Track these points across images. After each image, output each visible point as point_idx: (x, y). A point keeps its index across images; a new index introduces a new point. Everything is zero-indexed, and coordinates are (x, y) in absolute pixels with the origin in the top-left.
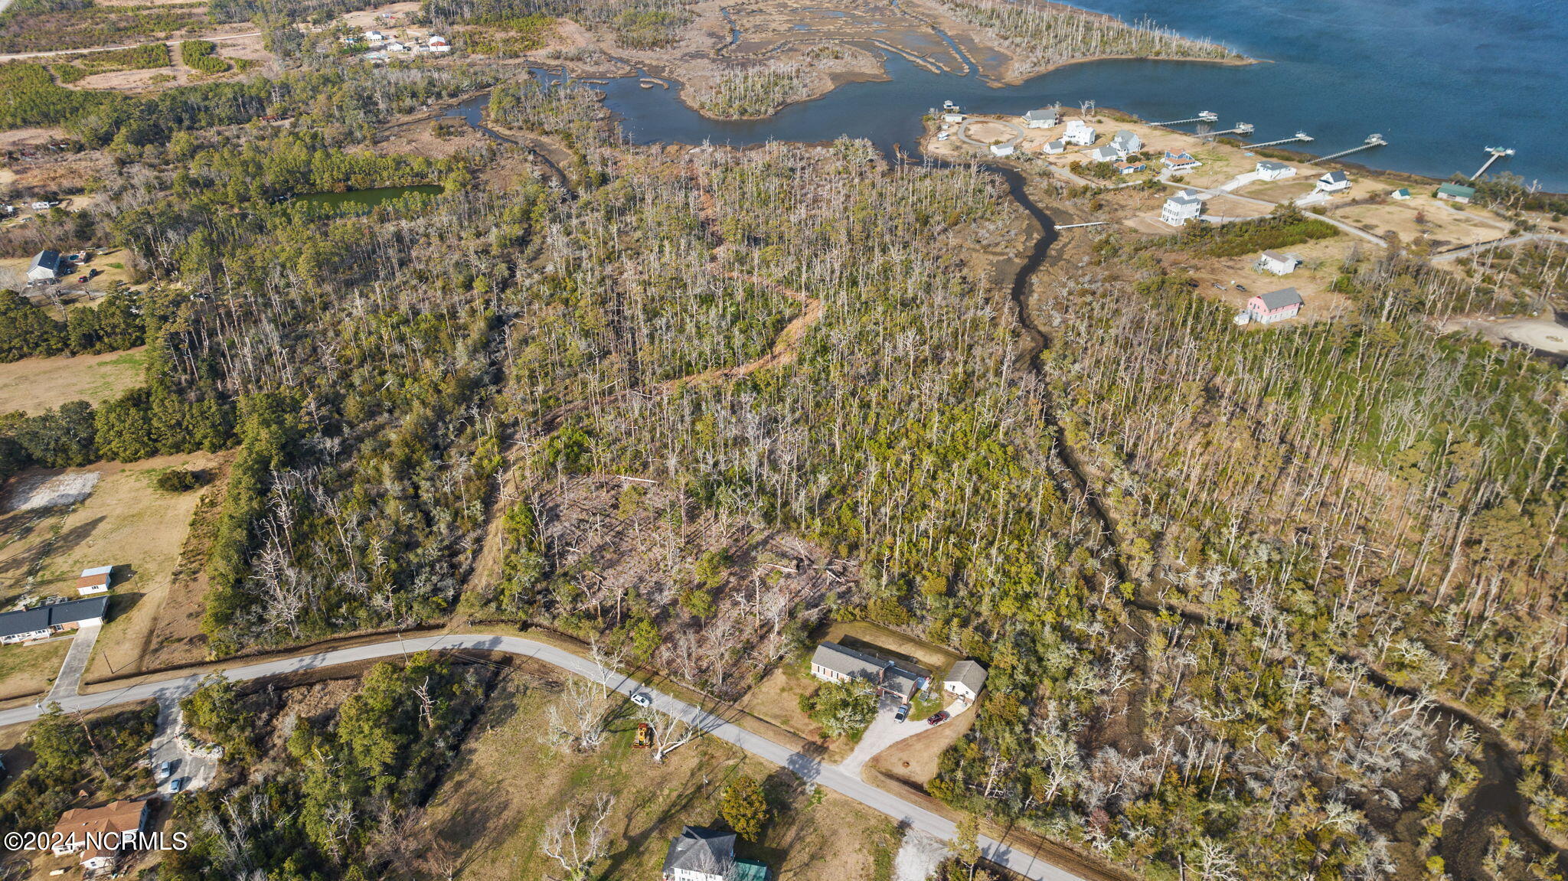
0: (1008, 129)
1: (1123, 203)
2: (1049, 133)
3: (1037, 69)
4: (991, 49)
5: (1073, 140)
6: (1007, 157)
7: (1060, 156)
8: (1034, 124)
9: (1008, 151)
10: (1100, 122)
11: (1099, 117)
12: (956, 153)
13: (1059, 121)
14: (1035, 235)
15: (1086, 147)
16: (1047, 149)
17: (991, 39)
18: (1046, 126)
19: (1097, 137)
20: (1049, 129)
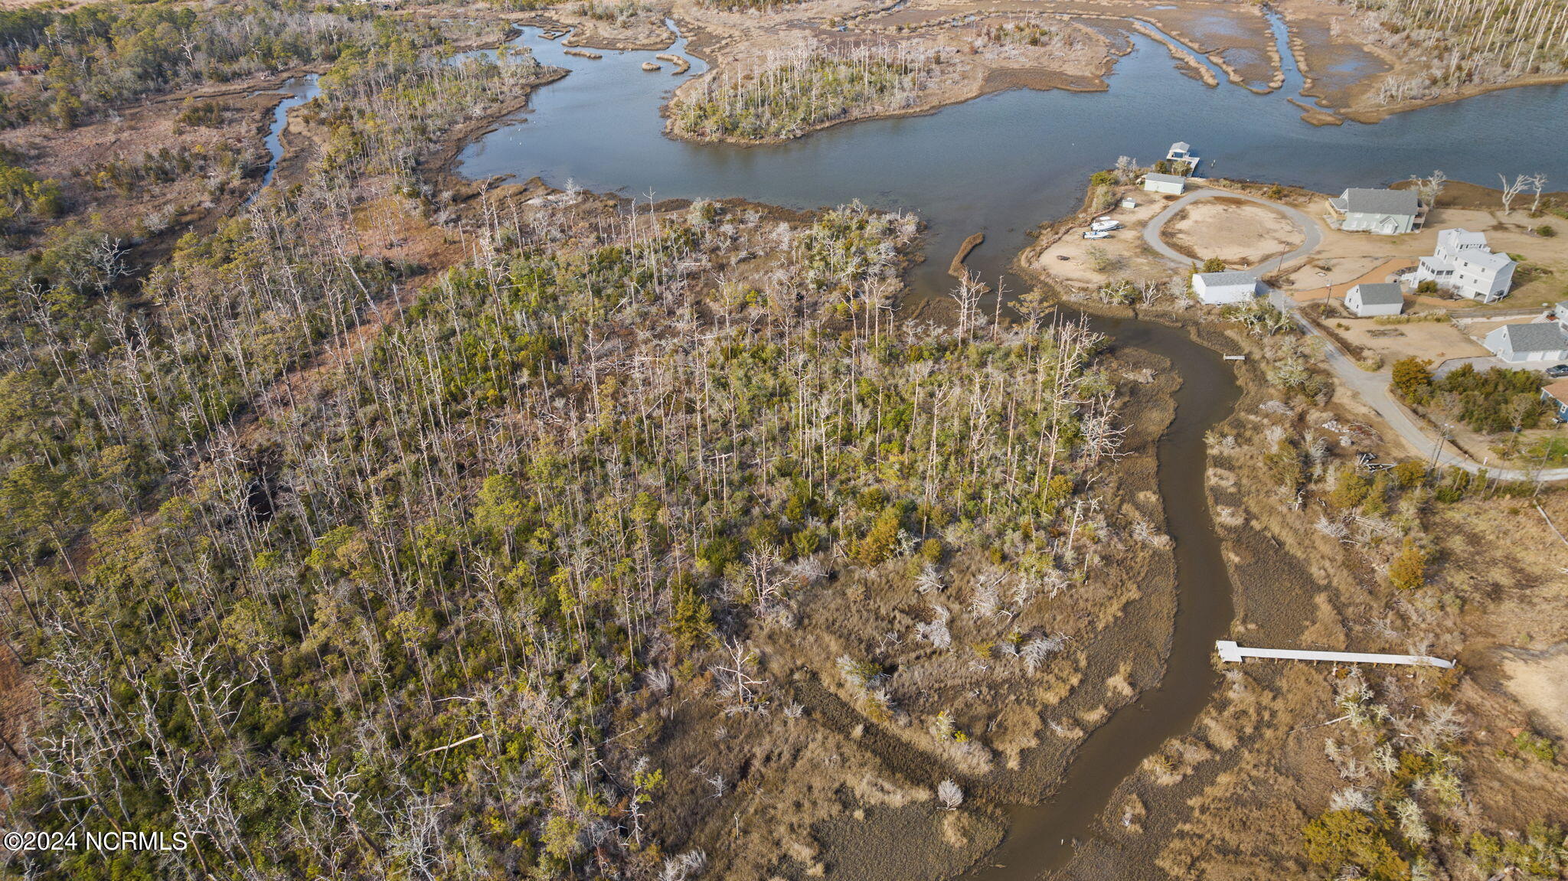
0: (1283, 229)
1: (1532, 560)
2: (1387, 250)
3: (1435, 91)
4: (1358, 48)
5: (1442, 281)
6: (1229, 310)
7: (1384, 329)
8: (1356, 221)
9: (1236, 292)
10: (1547, 232)
11: (1550, 220)
12: (1099, 279)
13: (1428, 219)
14: (1118, 683)
15: (1478, 306)
16: (1354, 299)
17: (1367, 32)
18: (1388, 230)
19: (1522, 277)
20: (1393, 240)
